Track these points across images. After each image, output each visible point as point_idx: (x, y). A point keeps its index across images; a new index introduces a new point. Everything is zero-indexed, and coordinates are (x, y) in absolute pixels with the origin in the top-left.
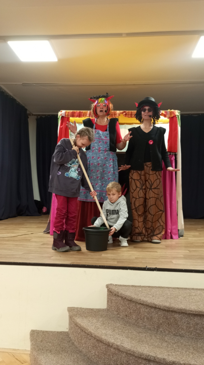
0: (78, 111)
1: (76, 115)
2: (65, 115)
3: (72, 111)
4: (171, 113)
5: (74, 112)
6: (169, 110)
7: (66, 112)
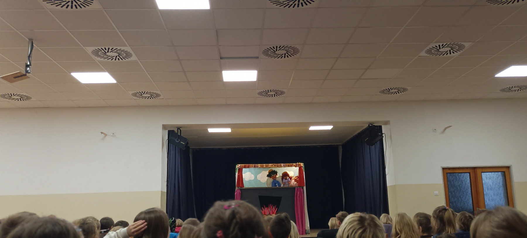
0: (248, 165)
1: (247, 166)
2: (241, 167)
3: (244, 165)
4: (299, 165)
5: (245, 165)
6: (298, 163)
7: (241, 165)
